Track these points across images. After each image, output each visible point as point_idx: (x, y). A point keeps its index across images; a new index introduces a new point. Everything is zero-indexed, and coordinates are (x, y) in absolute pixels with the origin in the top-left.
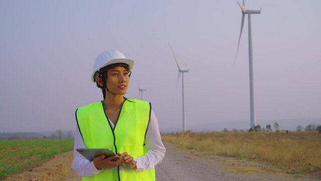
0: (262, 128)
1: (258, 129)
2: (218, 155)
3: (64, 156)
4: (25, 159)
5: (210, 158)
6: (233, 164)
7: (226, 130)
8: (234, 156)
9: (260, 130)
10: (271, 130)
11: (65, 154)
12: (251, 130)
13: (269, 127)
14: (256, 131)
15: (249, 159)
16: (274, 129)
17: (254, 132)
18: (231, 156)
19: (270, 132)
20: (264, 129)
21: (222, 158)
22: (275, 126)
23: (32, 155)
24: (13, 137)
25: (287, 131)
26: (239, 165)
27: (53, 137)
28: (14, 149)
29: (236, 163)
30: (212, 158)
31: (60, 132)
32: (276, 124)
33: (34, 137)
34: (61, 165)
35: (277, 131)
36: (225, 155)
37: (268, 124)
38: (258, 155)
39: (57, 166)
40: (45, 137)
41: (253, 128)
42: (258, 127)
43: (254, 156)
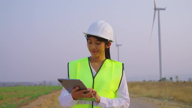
0: (167, 79)
1: (165, 80)
2: (147, 97)
3: (44, 98)
4: (21, 99)
5: (142, 99)
6: (160, 104)
7: (144, 81)
8: (158, 98)
9: (166, 81)
10: (173, 81)
11: (45, 96)
12: (160, 81)
13: (171, 78)
14: (163, 81)
15: (170, 100)
16: (174, 80)
17: (162, 82)
18: (155, 98)
19: (172, 82)
20: (168, 80)
21: (150, 99)
22: (176, 78)
23: (25, 96)
24: (17, 85)
25: (184, 81)
26: (164, 104)
27: (40, 85)
28: (16, 92)
29: (162, 103)
30: (143, 99)
31: (45, 82)
32: (177, 77)
33: (29, 85)
34: (40, 105)
35: (177, 81)
36: (151, 97)
37: (171, 77)
38: (174, 97)
39: (38, 105)
40: (36, 85)
41: (162, 80)
42: (165, 79)
43: (172, 98)
